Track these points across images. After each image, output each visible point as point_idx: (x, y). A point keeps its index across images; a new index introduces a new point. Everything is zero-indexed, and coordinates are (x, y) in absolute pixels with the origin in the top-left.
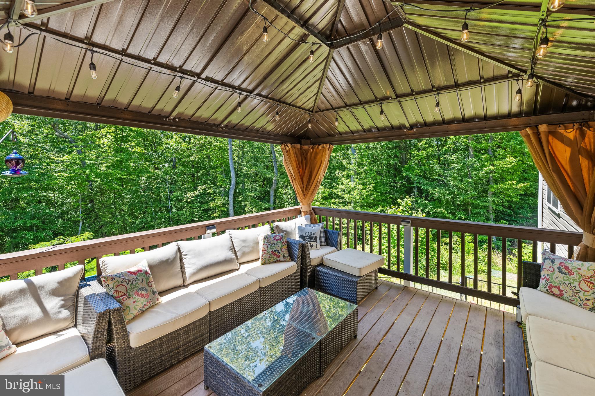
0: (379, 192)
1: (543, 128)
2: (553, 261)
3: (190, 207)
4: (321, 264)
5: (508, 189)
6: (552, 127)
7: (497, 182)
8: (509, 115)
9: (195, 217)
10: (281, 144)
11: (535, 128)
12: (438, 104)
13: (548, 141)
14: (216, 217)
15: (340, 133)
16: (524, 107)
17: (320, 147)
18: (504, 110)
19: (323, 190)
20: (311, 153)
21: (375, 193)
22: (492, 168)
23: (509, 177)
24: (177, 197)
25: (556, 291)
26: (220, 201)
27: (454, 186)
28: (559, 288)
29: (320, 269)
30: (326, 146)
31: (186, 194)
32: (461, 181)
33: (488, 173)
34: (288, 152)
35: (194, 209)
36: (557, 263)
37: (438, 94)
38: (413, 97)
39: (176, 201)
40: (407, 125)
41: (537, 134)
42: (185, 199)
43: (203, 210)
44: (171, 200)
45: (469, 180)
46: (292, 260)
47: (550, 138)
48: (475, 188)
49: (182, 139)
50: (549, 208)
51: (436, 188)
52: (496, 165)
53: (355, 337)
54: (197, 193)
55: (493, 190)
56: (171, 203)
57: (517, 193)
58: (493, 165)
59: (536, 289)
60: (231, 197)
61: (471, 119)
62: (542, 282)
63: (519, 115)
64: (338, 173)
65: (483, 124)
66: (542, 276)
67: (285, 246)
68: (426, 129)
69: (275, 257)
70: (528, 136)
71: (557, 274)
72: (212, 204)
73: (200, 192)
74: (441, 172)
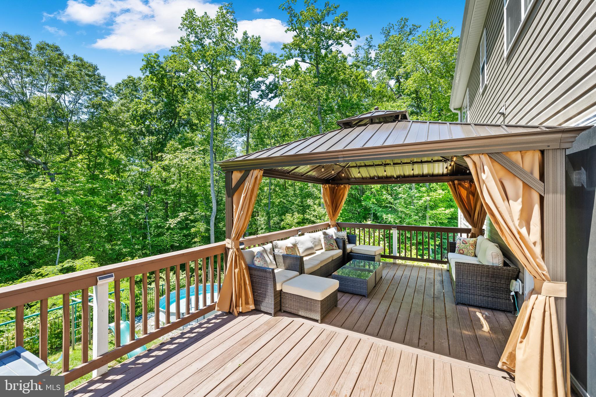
0: (344, 217)
1: (456, 182)
2: (460, 240)
3: (171, 233)
4: (351, 252)
5: (440, 214)
6: (460, 182)
7: (432, 208)
8: (443, 175)
9: (176, 243)
10: (322, 184)
11: (453, 181)
12: (413, 170)
13: (458, 188)
14: (198, 242)
15: (355, 178)
16: (449, 172)
17: (342, 186)
18: (441, 172)
19: (298, 216)
20: (337, 190)
21: (341, 218)
22: (428, 198)
23: (440, 205)
24: (157, 223)
25: (461, 252)
26: (201, 226)
27: (402, 212)
28: (462, 250)
29: (351, 254)
30: (347, 186)
31: (168, 221)
32: (406, 207)
33: (425, 202)
34: (326, 189)
35: (174, 235)
36: (462, 240)
37: (413, 165)
38: (401, 165)
39: (155, 227)
40: (395, 176)
41: (454, 184)
42: (168, 225)
43: (183, 236)
44: (151, 227)
45: (412, 207)
46: (339, 249)
47: (459, 186)
48: (417, 213)
49: (162, 168)
50: (464, 224)
51: (388, 214)
52: (431, 196)
53: (381, 277)
54: (179, 220)
55: (429, 214)
56: (150, 230)
57: (446, 217)
58: (428, 196)
59: (454, 252)
60: (212, 223)
61: (426, 176)
62: (457, 249)
63: (446, 175)
64: (310, 201)
65: (431, 178)
66: (457, 247)
67: (335, 242)
68: (404, 179)
69: (331, 247)
70: (450, 185)
71: (462, 244)
72: (193, 230)
73: (182, 219)
74: (392, 201)
